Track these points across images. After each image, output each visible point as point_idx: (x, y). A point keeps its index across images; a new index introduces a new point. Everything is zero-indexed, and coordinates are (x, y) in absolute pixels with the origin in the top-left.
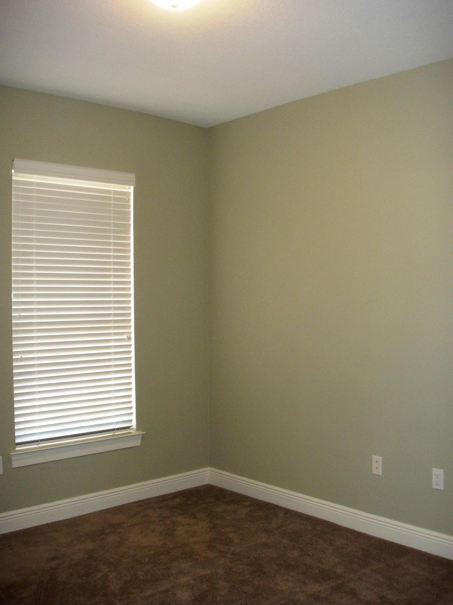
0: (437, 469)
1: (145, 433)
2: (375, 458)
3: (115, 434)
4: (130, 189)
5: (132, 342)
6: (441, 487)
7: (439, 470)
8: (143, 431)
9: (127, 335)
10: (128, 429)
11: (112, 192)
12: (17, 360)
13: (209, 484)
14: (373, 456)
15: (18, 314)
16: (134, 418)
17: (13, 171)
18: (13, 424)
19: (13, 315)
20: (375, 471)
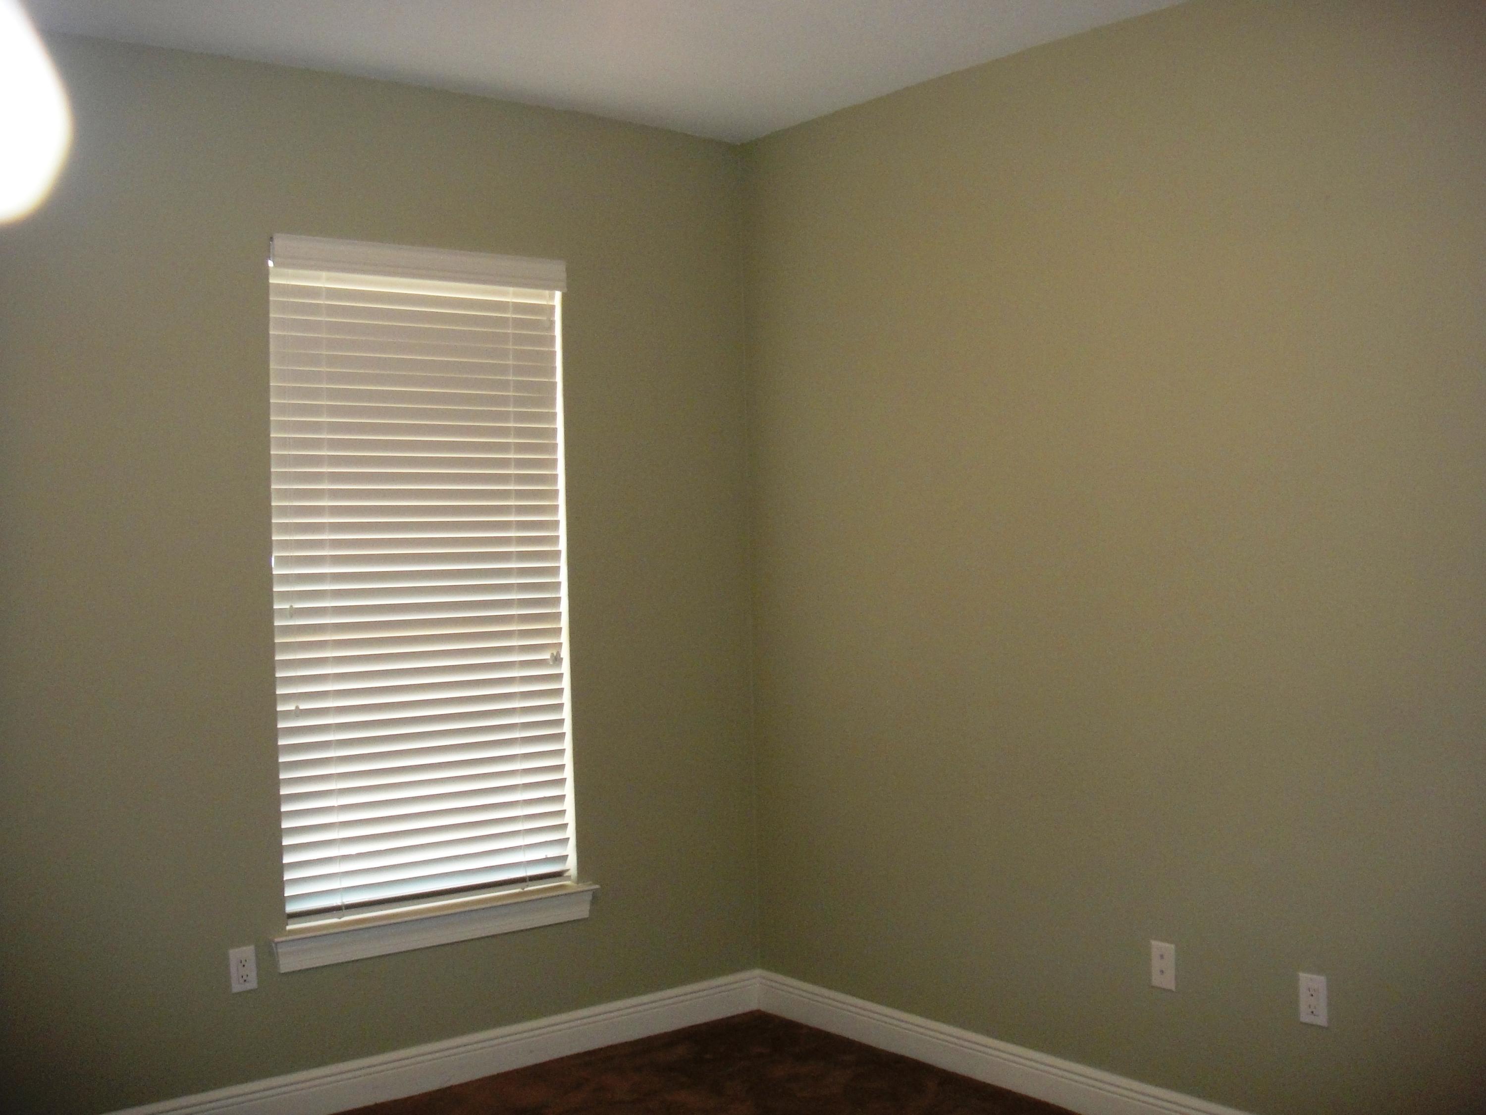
0: (1309, 976)
1: (597, 886)
2: (1158, 946)
3: (526, 889)
4: (552, 297)
5: (565, 668)
6: (1321, 1020)
7: (1315, 976)
8: (595, 883)
9: (551, 652)
10: (558, 879)
11: (511, 304)
12: (288, 715)
13: (758, 1011)
14: (1153, 943)
15: (286, 606)
16: (571, 850)
17: (271, 264)
18: (281, 868)
19: (275, 607)
20: (1157, 980)
